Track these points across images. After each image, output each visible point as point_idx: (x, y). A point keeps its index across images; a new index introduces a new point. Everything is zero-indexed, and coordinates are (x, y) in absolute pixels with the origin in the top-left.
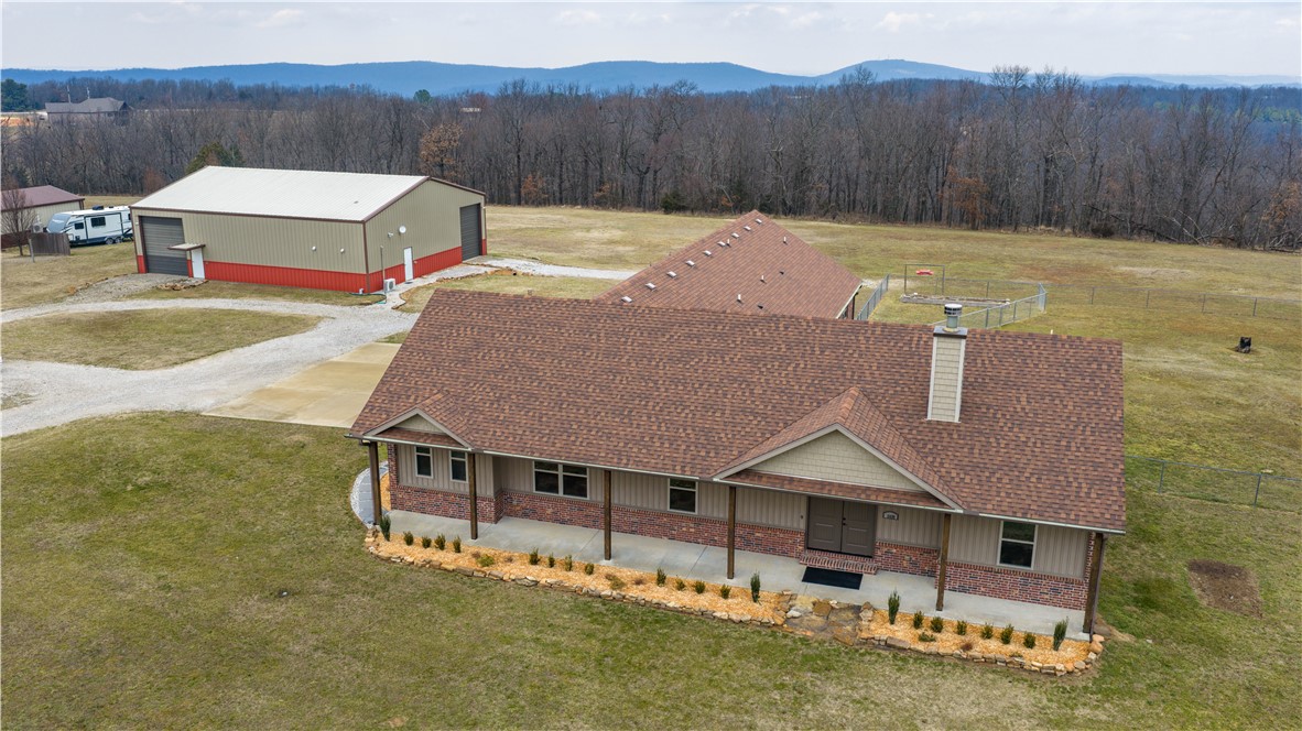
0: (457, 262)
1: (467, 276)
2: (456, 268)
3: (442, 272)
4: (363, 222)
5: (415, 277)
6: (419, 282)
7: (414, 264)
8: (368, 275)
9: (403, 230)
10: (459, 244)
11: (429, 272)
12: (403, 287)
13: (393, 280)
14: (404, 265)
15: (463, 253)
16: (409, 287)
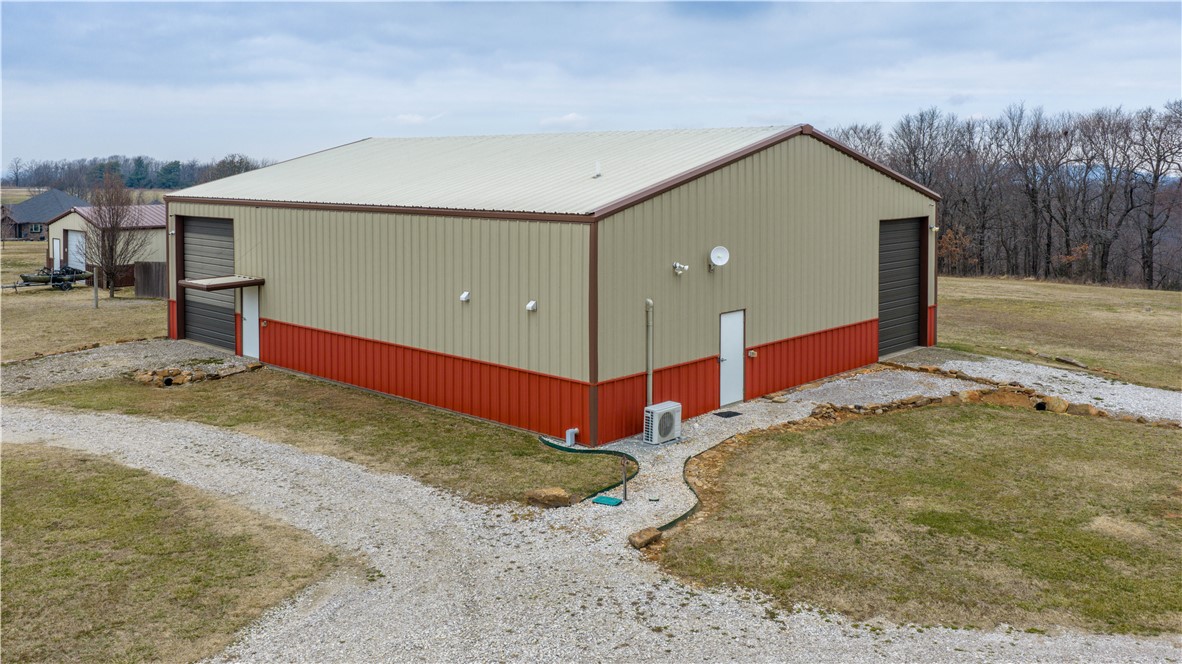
0: (867, 360)
1: (903, 404)
2: (864, 375)
3: (827, 385)
4: (592, 220)
5: (749, 395)
6: (758, 416)
7: (748, 360)
8: (596, 386)
9: (720, 257)
10: (871, 312)
11: (789, 384)
12: (707, 431)
13: (672, 406)
14: (716, 360)
15: (881, 336)
16: (727, 429)
